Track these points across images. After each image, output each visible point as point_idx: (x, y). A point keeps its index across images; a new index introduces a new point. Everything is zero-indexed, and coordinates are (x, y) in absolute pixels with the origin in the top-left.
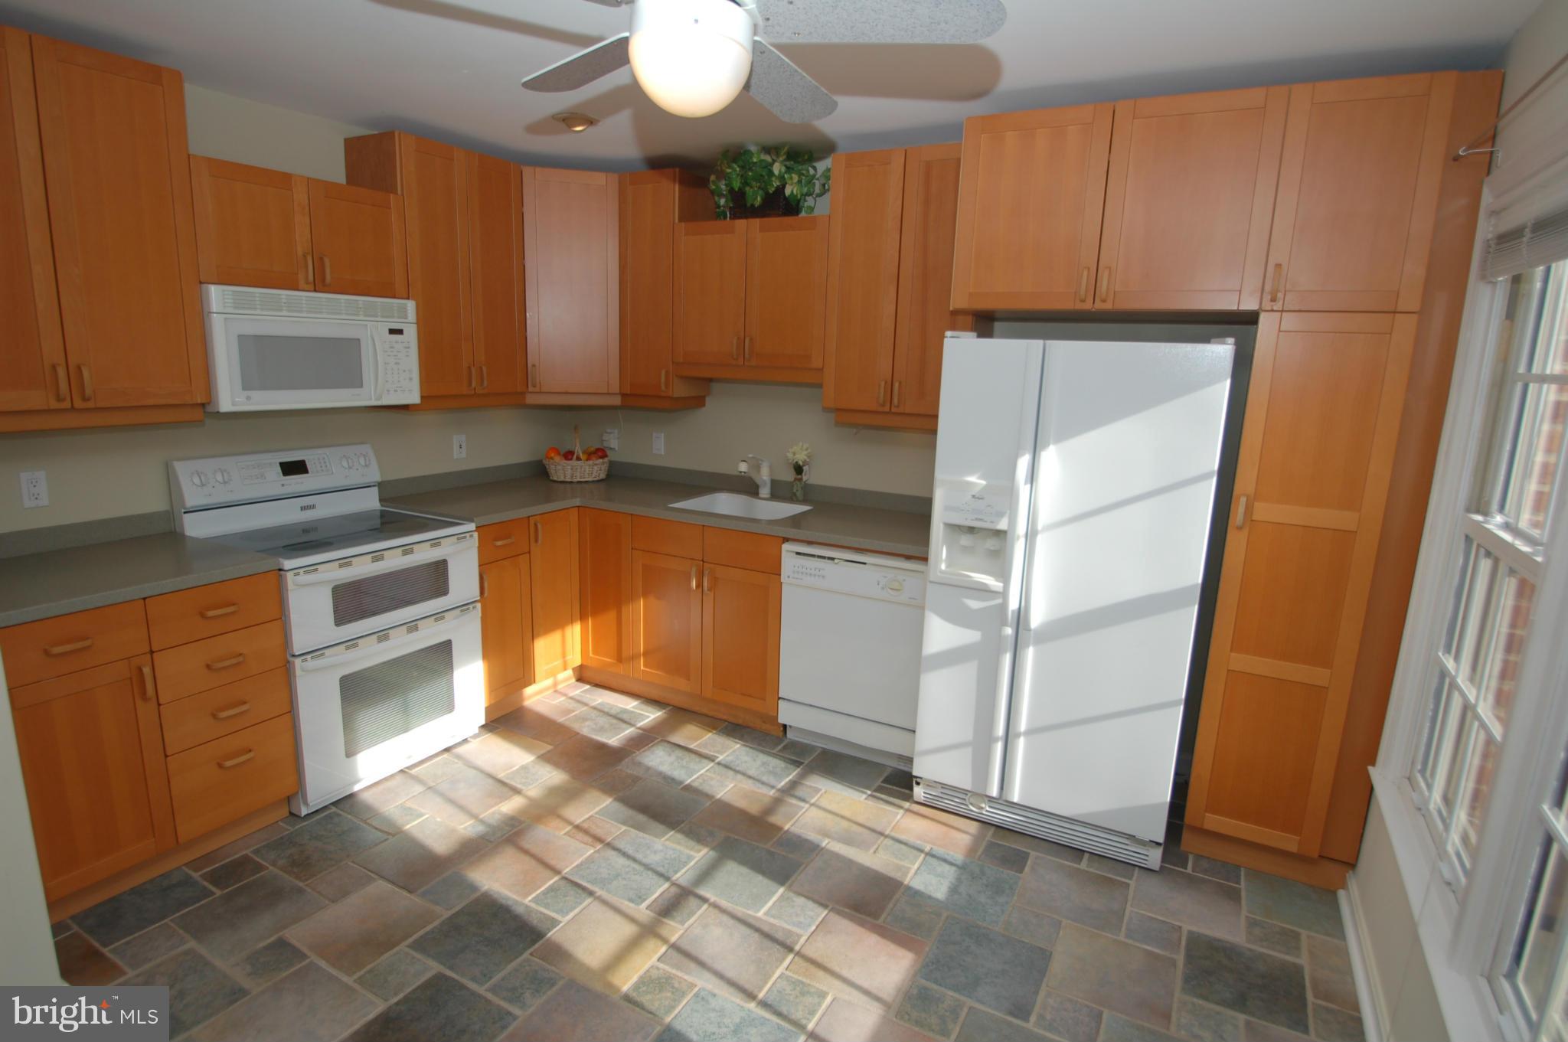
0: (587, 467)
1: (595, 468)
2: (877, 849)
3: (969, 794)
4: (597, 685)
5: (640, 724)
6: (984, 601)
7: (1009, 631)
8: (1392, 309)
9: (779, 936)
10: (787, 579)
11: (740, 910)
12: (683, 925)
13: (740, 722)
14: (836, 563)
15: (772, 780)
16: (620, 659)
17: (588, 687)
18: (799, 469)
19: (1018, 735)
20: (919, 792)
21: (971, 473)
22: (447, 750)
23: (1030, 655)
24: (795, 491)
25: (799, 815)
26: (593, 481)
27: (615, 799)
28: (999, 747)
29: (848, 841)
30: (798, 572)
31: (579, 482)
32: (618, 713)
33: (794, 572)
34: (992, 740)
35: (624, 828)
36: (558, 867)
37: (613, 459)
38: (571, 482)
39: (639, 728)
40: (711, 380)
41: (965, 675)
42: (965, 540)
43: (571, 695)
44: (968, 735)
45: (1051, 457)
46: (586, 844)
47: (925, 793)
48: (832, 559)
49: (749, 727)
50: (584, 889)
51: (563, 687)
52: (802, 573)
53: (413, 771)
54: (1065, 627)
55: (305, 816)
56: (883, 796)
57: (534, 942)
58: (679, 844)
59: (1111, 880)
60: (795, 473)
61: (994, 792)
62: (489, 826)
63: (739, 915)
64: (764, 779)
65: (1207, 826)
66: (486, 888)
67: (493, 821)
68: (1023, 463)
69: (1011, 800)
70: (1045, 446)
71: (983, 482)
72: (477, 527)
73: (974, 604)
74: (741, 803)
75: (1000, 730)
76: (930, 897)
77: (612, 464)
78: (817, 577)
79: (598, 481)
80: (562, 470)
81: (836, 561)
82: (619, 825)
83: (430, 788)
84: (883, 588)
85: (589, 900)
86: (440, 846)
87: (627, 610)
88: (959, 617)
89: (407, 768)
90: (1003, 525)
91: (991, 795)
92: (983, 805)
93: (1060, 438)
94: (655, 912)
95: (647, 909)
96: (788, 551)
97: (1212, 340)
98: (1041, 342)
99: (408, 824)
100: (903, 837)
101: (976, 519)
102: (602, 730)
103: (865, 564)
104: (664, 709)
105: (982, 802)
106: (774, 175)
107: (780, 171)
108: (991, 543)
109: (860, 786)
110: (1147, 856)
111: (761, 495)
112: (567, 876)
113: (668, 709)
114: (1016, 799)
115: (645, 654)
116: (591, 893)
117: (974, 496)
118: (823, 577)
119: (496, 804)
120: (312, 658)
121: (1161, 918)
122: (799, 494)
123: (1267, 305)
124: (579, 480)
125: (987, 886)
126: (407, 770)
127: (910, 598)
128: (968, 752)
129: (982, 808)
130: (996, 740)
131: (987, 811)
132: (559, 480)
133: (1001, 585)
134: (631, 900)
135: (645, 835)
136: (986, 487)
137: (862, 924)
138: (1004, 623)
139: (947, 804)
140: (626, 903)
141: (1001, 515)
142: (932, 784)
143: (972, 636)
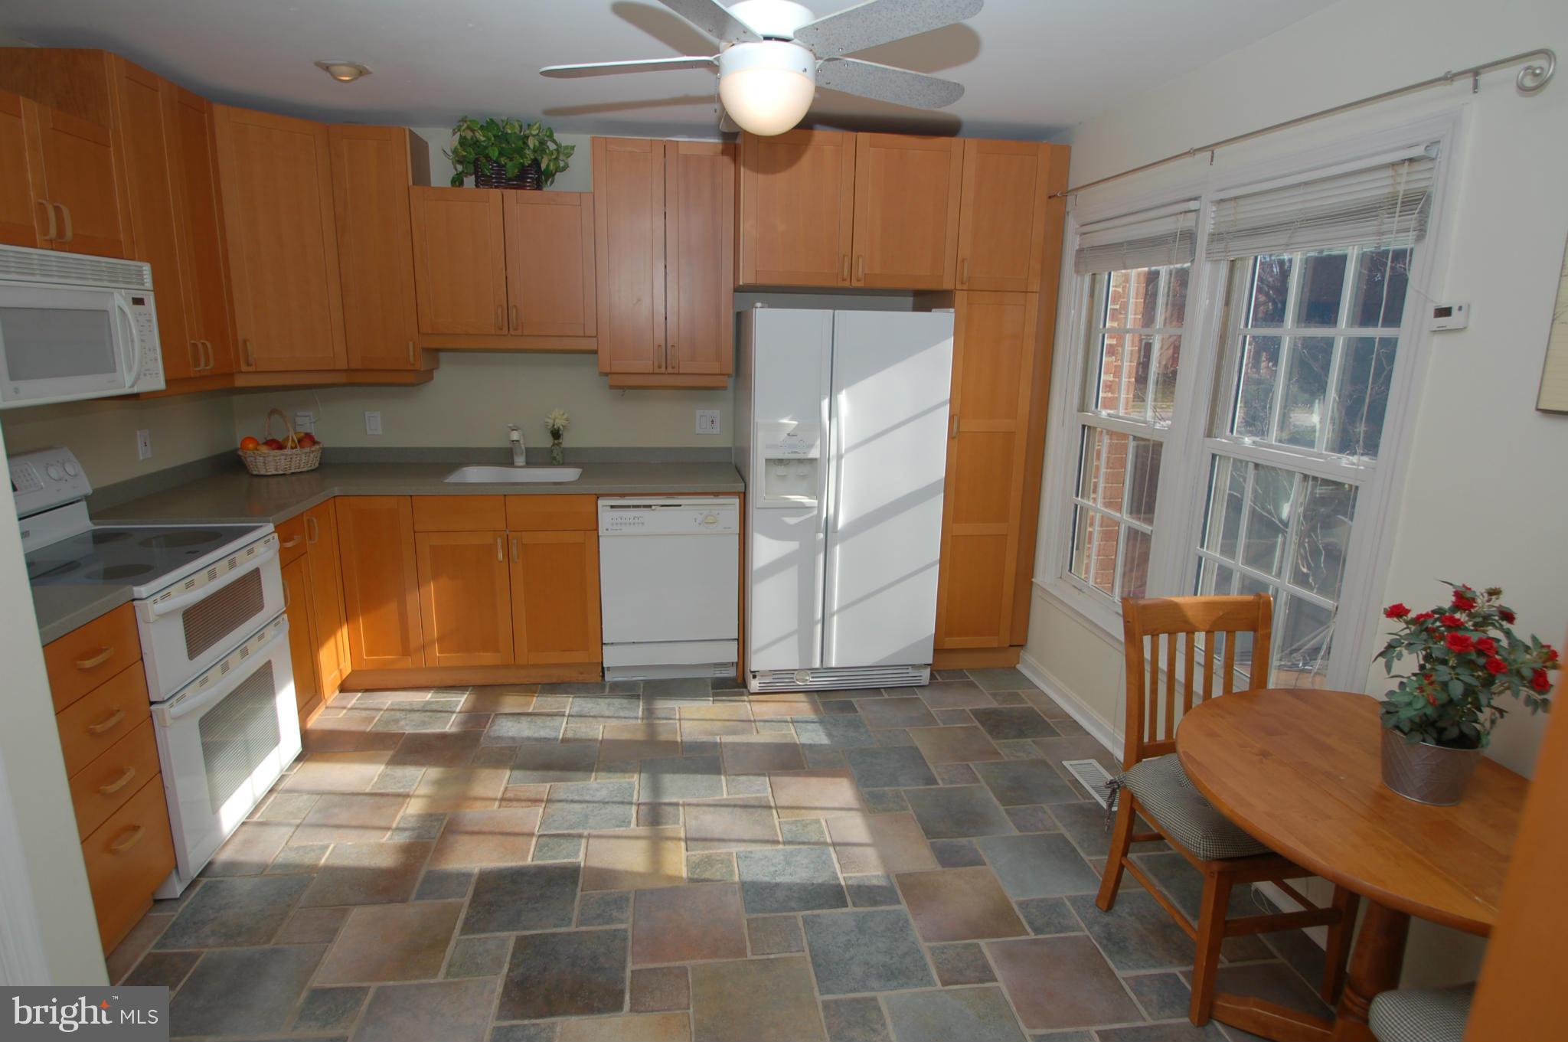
0: (304, 455)
1: (312, 455)
2: (757, 730)
3: (796, 672)
4: (367, 690)
5: (458, 709)
6: (799, 516)
7: (821, 536)
8: (1024, 290)
9: (753, 803)
10: (605, 531)
11: (710, 800)
12: (678, 823)
13: (554, 680)
14: (653, 510)
15: (632, 714)
16: (406, 651)
17: (360, 694)
18: (556, 434)
19: (832, 615)
20: (754, 685)
21: (783, 417)
22: (271, 791)
23: (837, 551)
24: (555, 455)
25: (678, 729)
26: (308, 471)
27: (512, 769)
28: (819, 627)
29: (734, 732)
30: (617, 524)
31: (293, 473)
32: (423, 707)
33: (612, 524)
34: (813, 624)
35: (548, 785)
36: (526, 830)
37: (325, 446)
38: (284, 474)
39: (460, 712)
40: (438, 350)
41: (789, 578)
42: (781, 470)
43: (349, 706)
44: (793, 625)
45: (843, 399)
46: (529, 807)
47: (760, 683)
48: (650, 506)
49: (562, 683)
50: (570, 836)
51: (332, 701)
52: (621, 524)
53: (256, 818)
54: (864, 523)
55: (181, 895)
56: (724, 698)
57: (575, 882)
58: (610, 778)
59: (908, 699)
60: (552, 438)
61: (817, 665)
62: (412, 829)
63: (711, 802)
64: (622, 714)
65: (946, 646)
66: (476, 870)
67: (412, 823)
68: (825, 403)
69: (829, 666)
70: (839, 391)
71: (795, 423)
72: (275, 527)
73: (792, 521)
74: (625, 736)
75: (819, 615)
76: (821, 745)
77: (324, 451)
78: (636, 525)
79: (312, 470)
80: (269, 462)
81: (653, 507)
82: (545, 784)
83: (298, 826)
84: (700, 524)
85: (584, 842)
86: (386, 861)
87: (412, 599)
88: (779, 533)
89: (247, 818)
90: (814, 453)
91: (814, 667)
92: (808, 678)
93: (851, 382)
94: (647, 826)
95: (637, 826)
96: (604, 506)
97: (933, 310)
98: (831, 311)
99: (321, 859)
100: (766, 718)
101: (792, 452)
102: (424, 724)
103: (680, 505)
104: (467, 691)
105: (806, 676)
106: (529, 148)
107: (534, 146)
108: (803, 469)
109: (698, 697)
110: (920, 676)
111: (516, 464)
112: (540, 833)
113: (470, 690)
114: (833, 665)
115: (439, 639)
116: (580, 836)
117: (789, 434)
118: (643, 524)
119: (398, 812)
120: (178, 701)
121: (950, 709)
122: (559, 458)
123: (958, 287)
124: (293, 471)
125: (846, 726)
126: (248, 820)
127: (725, 528)
128: (794, 640)
129: (807, 680)
130: (817, 622)
131: (810, 681)
132: (269, 473)
133: (816, 501)
134: (618, 826)
135: (576, 783)
136: (798, 426)
137: (798, 775)
138: (818, 532)
139: (780, 686)
140: (617, 829)
141: (811, 446)
142: (764, 674)
143: (791, 546)
